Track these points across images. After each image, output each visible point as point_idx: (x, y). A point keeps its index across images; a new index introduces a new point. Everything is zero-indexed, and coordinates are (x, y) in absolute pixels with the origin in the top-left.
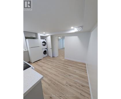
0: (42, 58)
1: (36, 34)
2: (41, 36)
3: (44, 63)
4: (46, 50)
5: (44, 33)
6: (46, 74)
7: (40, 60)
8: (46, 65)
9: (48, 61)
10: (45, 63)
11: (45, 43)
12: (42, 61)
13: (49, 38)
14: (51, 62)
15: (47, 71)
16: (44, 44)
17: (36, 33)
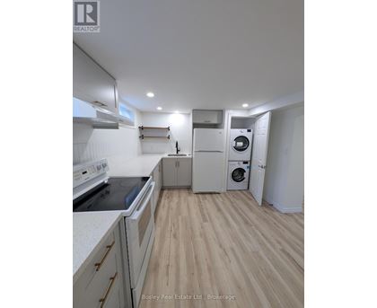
0: (223, 190)
1: (221, 113)
2: (233, 119)
3: (219, 210)
4: (244, 167)
5: (245, 105)
6: (196, 257)
7: (215, 193)
8: (218, 222)
9: (236, 209)
10: (222, 213)
11: (243, 143)
12: (219, 200)
13: (263, 125)
14: (246, 223)
15: (208, 248)
16: (240, 144)
17: (222, 111)
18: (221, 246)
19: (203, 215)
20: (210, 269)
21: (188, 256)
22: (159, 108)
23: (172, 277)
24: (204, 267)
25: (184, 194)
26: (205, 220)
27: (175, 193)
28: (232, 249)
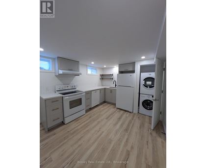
16: (149, 83)
17: (134, 63)
18: (100, 128)
19: (109, 117)
20: (87, 131)
21: (87, 124)
22: (105, 66)
23: (77, 125)
24: (87, 129)
25: (112, 106)
26: (107, 119)
27: (109, 105)
28: (103, 132)
